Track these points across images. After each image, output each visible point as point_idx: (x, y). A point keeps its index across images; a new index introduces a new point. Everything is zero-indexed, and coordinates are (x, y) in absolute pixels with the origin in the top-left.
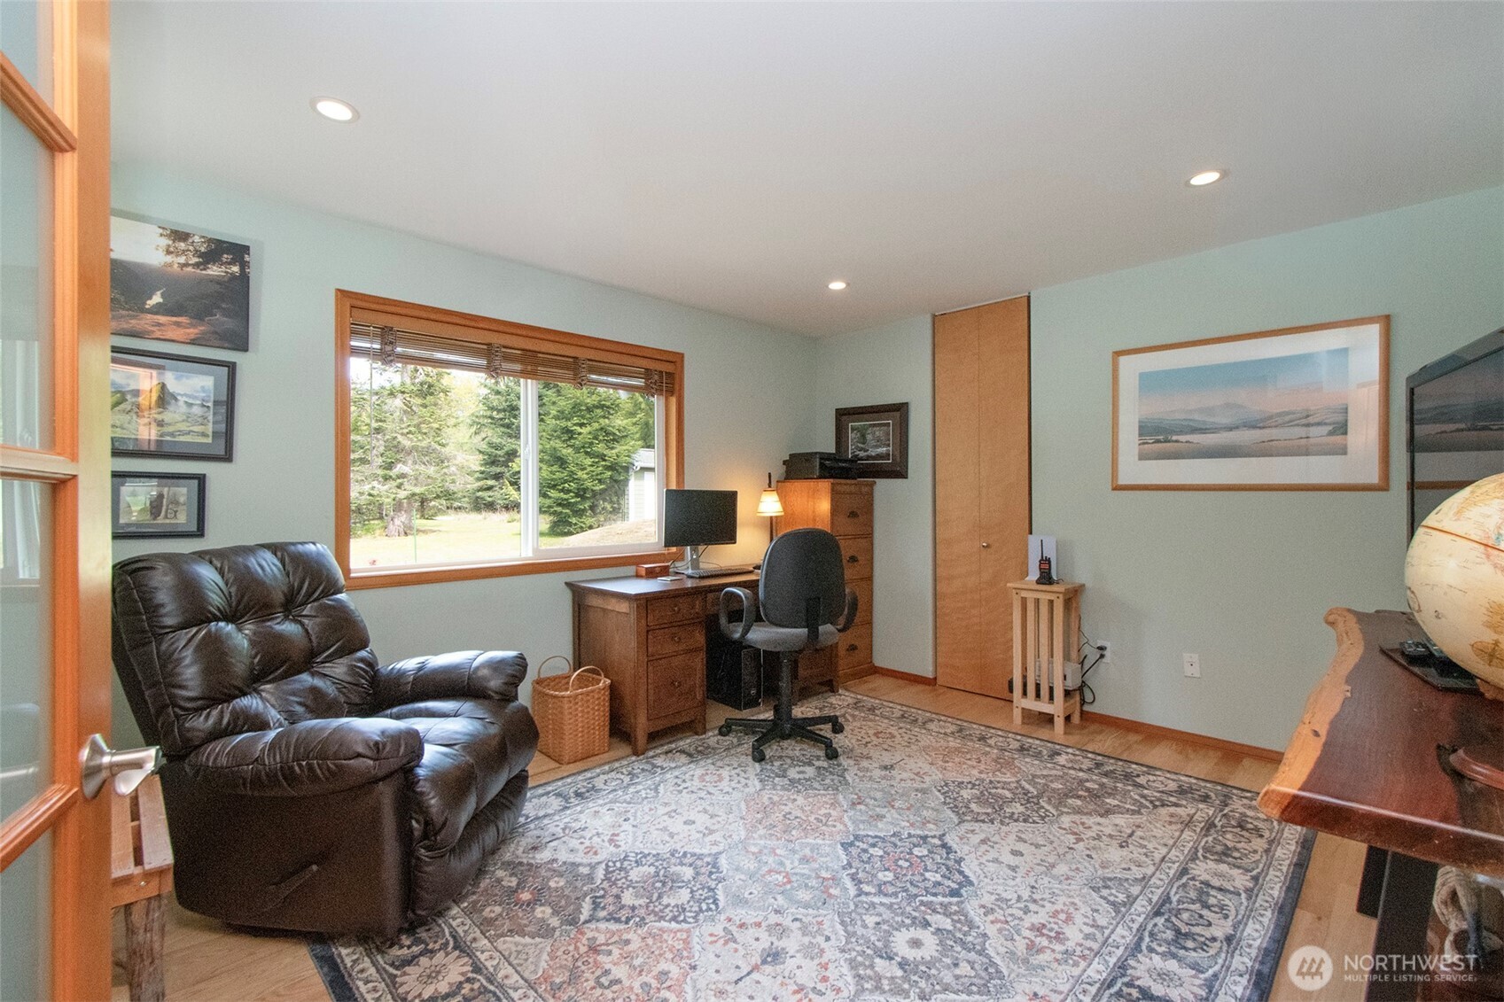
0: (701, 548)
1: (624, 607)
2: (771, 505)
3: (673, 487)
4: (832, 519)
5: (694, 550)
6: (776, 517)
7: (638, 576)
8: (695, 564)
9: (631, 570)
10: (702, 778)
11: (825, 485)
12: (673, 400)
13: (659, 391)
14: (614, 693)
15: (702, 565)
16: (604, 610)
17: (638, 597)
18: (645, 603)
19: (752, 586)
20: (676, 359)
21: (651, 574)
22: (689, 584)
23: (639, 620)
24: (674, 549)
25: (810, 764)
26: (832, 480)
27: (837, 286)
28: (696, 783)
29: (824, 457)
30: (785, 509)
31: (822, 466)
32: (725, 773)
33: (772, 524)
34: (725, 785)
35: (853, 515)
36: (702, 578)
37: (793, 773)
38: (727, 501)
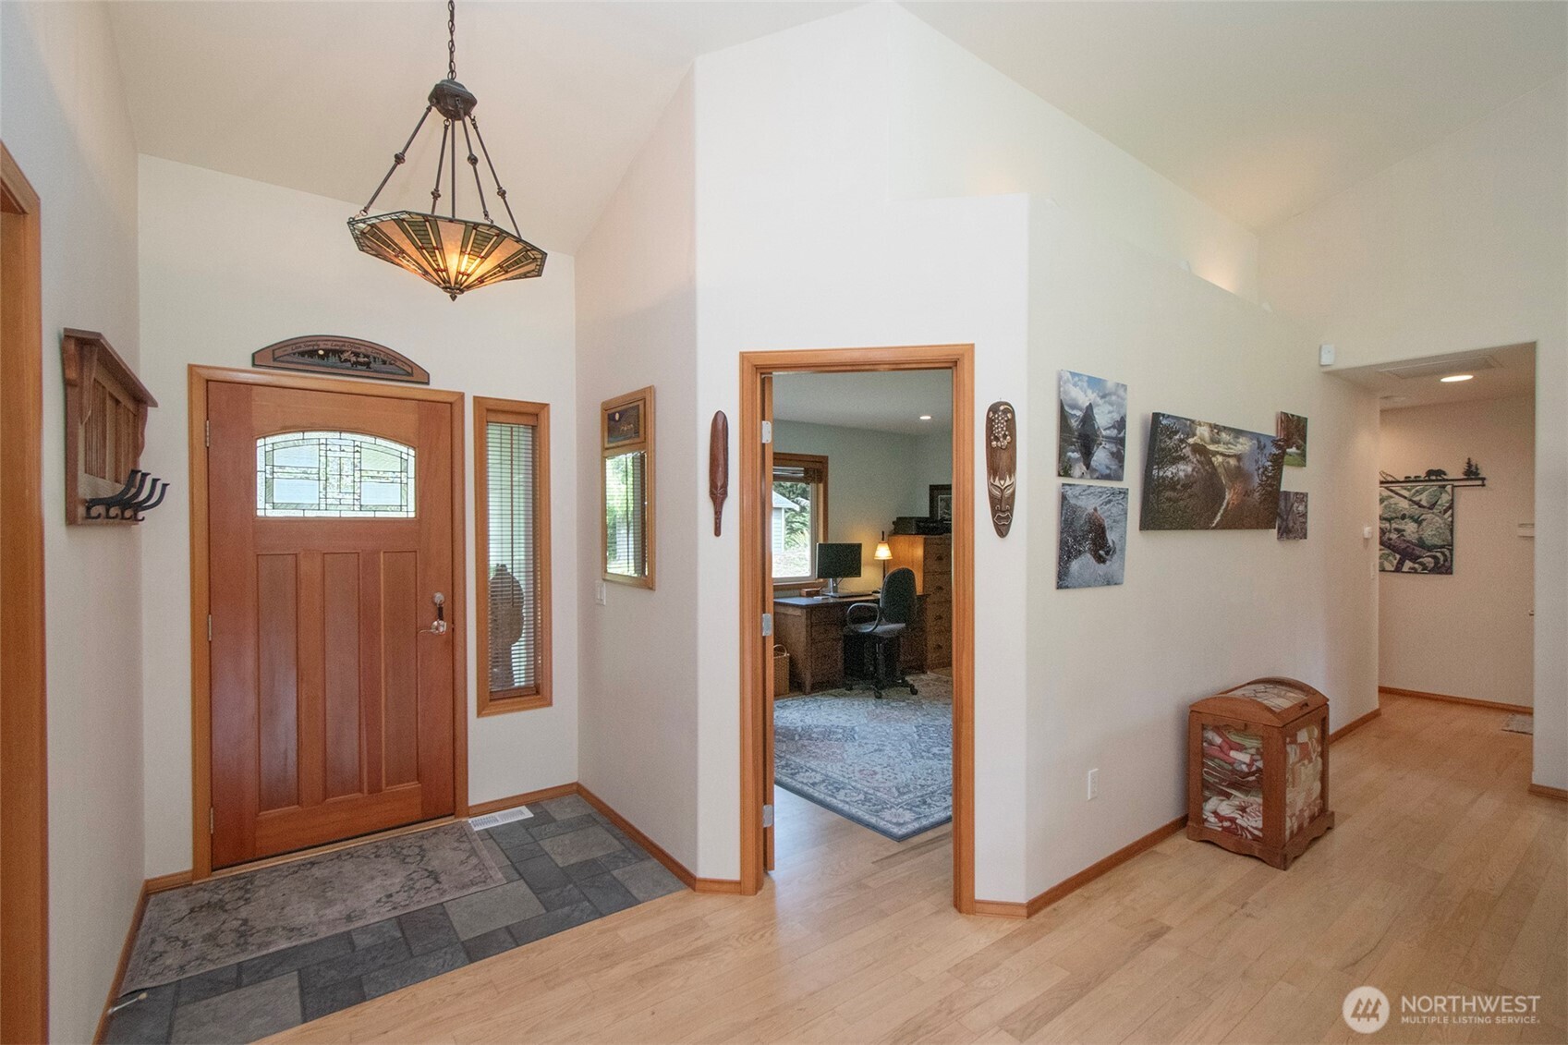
0: (839, 579)
1: (798, 612)
2: (883, 552)
3: (821, 542)
4: (924, 560)
5: (835, 581)
6: (888, 560)
7: (801, 596)
8: (835, 589)
9: (797, 592)
10: (843, 704)
11: (920, 539)
12: (821, 486)
13: (813, 481)
14: (792, 661)
15: (839, 590)
16: (786, 615)
17: (807, 607)
18: (810, 609)
19: (877, 601)
20: (823, 461)
21: (809, 595)
22: (831, 601)
23: (807, 619)
24: (822, 580)
25: (904, 701)
26: (924, 536)
27: (926, 418)
28: (840, 705)
29: (919, 520)
30: (893, 553)
31: (918, 527)
32: (856, 703)
33: (885, 564)
34: (856, 707)
35: (940, 558)
36: (840, 597)
37: (894, 704)
38: (855, 550)
